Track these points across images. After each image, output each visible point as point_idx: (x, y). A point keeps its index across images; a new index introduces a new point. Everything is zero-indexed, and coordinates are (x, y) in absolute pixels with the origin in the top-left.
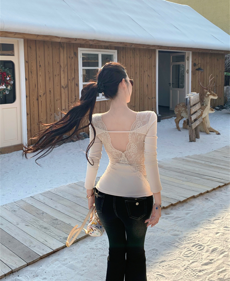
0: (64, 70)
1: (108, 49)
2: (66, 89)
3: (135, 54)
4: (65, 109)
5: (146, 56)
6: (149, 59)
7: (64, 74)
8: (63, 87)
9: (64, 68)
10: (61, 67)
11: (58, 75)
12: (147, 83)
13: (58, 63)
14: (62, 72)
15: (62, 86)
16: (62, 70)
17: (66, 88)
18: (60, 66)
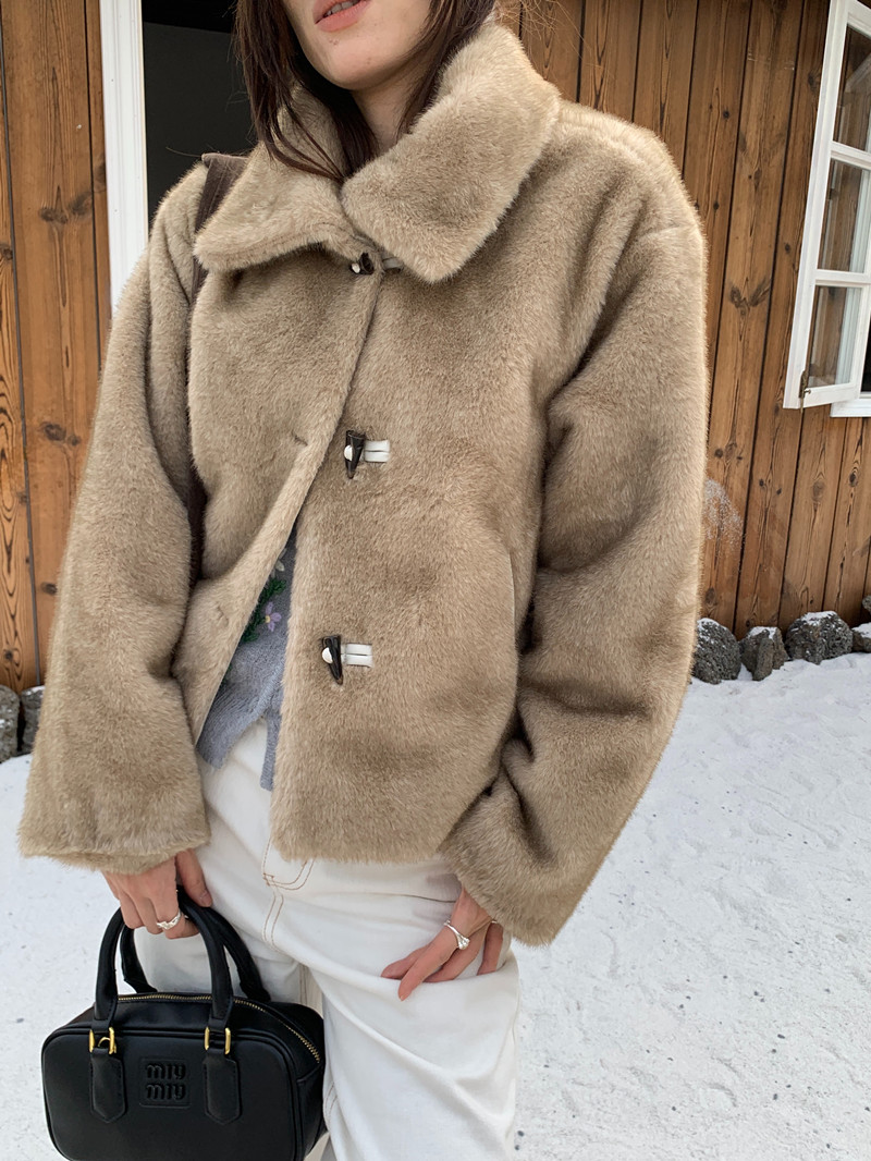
0: (758, 174)
2: (755, 310)
4: (732, 446)
7: (759, 203)
8: (735, 293)
9: (763, 157)
10: (744, 150)
11: (716, 206)
13: (726, 115)
14: (744, 190)
15: (728, 290)
16: (746, 169)
17: (755, 302)
18: (739, 142)
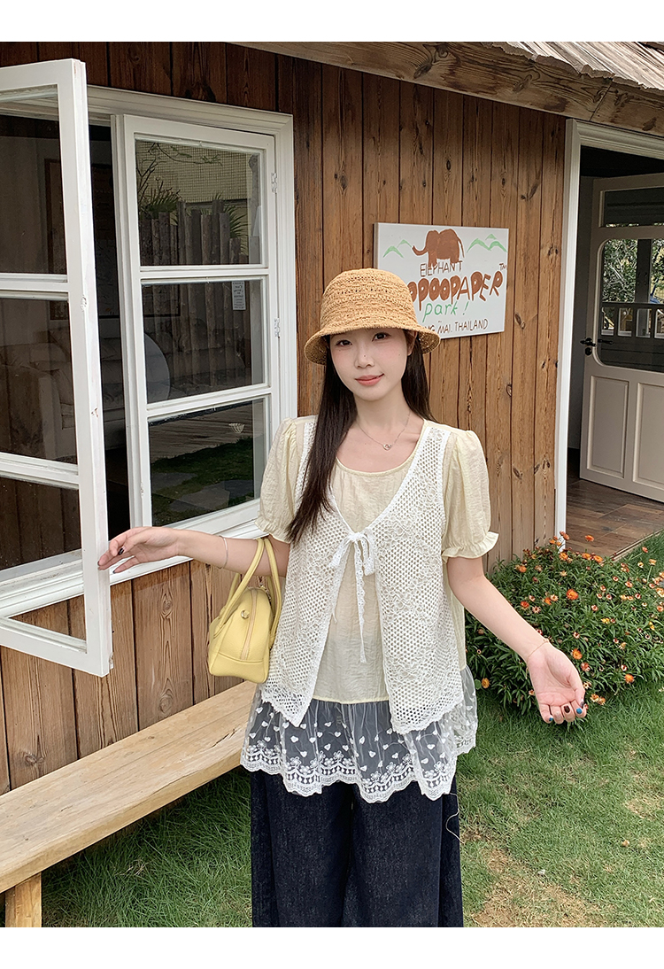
1: (210, 98)
3: (438, 157)
5: (503, 183)
6: (522, 203)
12: (507, 375)
